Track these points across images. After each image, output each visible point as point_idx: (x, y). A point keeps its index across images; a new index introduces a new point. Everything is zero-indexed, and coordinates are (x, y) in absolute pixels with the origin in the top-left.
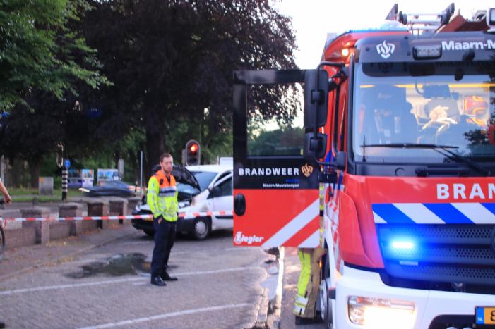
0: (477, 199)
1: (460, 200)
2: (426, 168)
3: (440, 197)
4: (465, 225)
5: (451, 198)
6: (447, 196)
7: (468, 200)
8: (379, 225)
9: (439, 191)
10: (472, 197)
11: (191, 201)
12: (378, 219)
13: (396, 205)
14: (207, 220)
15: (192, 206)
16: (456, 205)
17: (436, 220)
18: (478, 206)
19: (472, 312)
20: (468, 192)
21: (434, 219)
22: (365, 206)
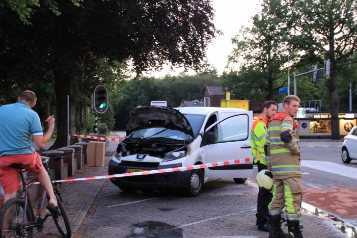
11: (186, 150)
14: (201, 173)
15: (188, 156)
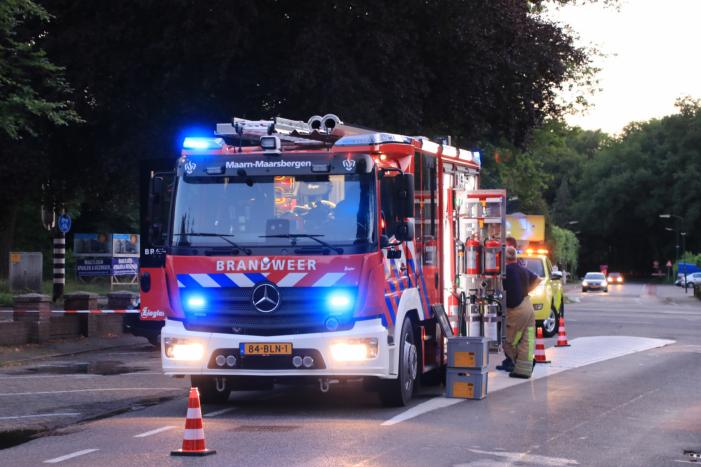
0: (242, 271)
1: (231, 271)
2: (211, 250)
3: (218, 269)
4: (233, 287)
5: (225, 270)
6: (223, 268)
7: (235, 272)
8: (181, 289)
9: (218, 266)
10: (238, 269)
12: (180, 285)
13: (192, 275)
16: (229, 275)
17: (216, 285)
18: (242, 275)
19: (237, 346)
20: (235, 266)
21: (215, 285)
22: (173, 276)
